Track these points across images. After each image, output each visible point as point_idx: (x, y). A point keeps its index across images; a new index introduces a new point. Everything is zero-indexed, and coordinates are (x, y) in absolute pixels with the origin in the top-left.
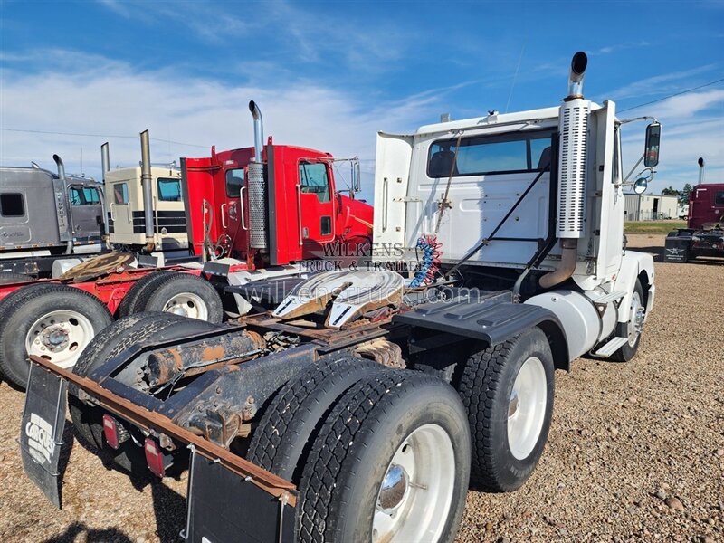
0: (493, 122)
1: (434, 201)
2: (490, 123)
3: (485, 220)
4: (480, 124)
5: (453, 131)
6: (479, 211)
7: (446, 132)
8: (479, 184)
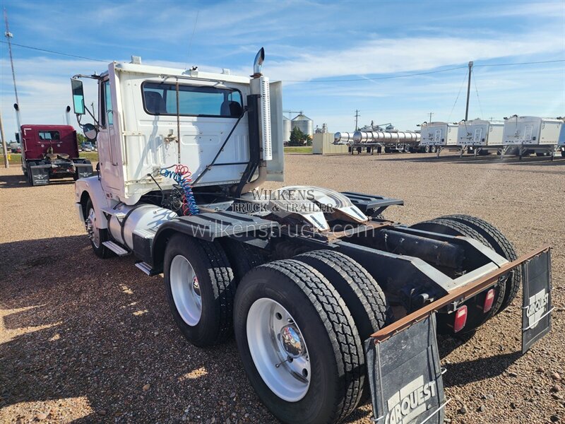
0: (195, 76)
1: (157, 135)
2: (193, 76)
3: (201, 151)
4: (185, 75)
5: (163, 76)
6: (196, 144)
7: (157, 75)
8: (194, 123)
